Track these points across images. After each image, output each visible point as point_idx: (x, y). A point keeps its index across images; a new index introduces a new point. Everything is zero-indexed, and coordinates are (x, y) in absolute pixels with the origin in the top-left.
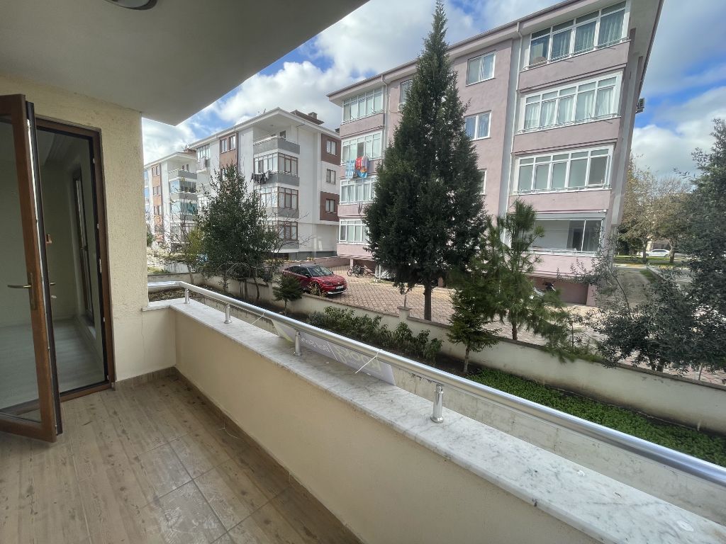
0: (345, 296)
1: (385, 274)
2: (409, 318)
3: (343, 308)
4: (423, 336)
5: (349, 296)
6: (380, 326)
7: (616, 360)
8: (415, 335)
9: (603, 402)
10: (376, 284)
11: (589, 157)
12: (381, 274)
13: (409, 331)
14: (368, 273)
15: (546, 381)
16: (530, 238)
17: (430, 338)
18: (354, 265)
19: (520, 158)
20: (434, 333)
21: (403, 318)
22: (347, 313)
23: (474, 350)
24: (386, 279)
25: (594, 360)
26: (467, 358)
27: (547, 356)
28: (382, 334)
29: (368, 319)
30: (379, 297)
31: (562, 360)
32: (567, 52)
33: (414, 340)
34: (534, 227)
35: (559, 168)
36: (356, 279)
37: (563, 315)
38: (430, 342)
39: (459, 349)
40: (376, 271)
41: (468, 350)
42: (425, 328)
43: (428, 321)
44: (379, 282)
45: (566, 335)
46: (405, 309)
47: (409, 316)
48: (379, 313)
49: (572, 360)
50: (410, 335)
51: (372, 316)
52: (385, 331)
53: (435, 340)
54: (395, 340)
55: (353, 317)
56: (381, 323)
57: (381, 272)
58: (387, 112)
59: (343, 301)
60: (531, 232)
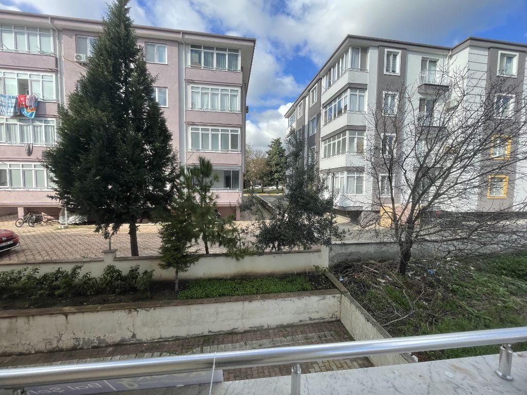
0: (16, 252)
1: (73, 219)
2: (117, 259)
3: (17, 269)
4: (133, 272)
5: (23, 251)
6: (81, 276)
7: (263, 250)
8: (125, 273)
9: (260, 277)
10: (64, 230)
11: (230, 133)
12: (68, 219)
13: (118, 271)
14: (49, 220)
15: (230, 276)
16: (211, 183)
17: (141, 271)
18: (26, 214)
19: (191, 127)
20: (143, 266)
21: (109, 261)
22: (26, 273)
23: (183, 270)
24: (76, 224)
25: (253, 254)
26: (177, 278)
27: (230, 259)
28: (85, 283)
29: (62, 273)
30: (71, 244)
31: (238, 259)
32: (212, 66)
33: (124, 279)
34: (213, 175)
35: (215, 137)
36: (31, 229)
37: (235, 230)
38: (141, 275)
39: (169, 273)
40: (61, 218)
41: (177, 272)
42: (133, 264)
43: (137, 257)
44: (67, 228)
45: (237, 242)
46: (110, 251)
47: (115, 258)
48: (77, 262)
49: (243, 258)
50: (119, 275)
51: (68, 269)
52: (89, 279)
53: (146, 272)
54: (102, 284)
55: (38, 276)
56: (82, 273)
57: (68, 217)
58: (60, 56)
59: (14, 259)
60: (211, 178)
